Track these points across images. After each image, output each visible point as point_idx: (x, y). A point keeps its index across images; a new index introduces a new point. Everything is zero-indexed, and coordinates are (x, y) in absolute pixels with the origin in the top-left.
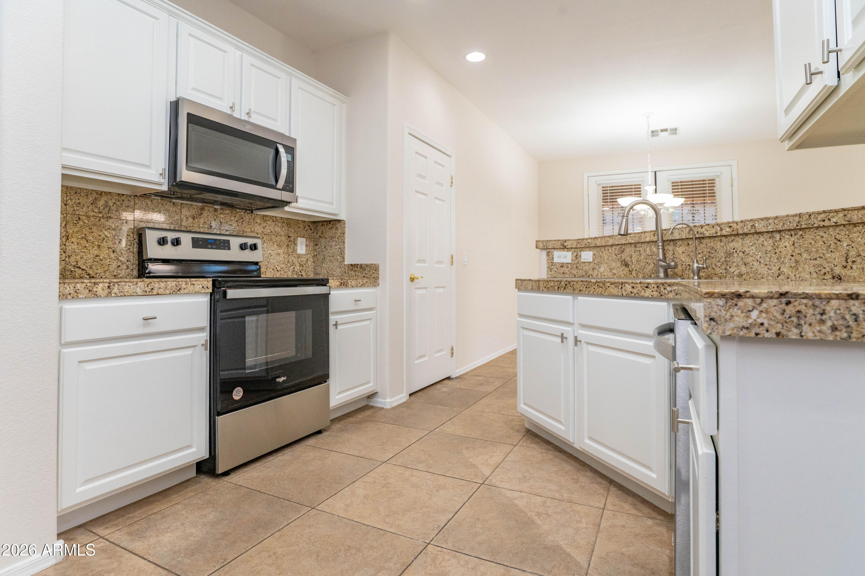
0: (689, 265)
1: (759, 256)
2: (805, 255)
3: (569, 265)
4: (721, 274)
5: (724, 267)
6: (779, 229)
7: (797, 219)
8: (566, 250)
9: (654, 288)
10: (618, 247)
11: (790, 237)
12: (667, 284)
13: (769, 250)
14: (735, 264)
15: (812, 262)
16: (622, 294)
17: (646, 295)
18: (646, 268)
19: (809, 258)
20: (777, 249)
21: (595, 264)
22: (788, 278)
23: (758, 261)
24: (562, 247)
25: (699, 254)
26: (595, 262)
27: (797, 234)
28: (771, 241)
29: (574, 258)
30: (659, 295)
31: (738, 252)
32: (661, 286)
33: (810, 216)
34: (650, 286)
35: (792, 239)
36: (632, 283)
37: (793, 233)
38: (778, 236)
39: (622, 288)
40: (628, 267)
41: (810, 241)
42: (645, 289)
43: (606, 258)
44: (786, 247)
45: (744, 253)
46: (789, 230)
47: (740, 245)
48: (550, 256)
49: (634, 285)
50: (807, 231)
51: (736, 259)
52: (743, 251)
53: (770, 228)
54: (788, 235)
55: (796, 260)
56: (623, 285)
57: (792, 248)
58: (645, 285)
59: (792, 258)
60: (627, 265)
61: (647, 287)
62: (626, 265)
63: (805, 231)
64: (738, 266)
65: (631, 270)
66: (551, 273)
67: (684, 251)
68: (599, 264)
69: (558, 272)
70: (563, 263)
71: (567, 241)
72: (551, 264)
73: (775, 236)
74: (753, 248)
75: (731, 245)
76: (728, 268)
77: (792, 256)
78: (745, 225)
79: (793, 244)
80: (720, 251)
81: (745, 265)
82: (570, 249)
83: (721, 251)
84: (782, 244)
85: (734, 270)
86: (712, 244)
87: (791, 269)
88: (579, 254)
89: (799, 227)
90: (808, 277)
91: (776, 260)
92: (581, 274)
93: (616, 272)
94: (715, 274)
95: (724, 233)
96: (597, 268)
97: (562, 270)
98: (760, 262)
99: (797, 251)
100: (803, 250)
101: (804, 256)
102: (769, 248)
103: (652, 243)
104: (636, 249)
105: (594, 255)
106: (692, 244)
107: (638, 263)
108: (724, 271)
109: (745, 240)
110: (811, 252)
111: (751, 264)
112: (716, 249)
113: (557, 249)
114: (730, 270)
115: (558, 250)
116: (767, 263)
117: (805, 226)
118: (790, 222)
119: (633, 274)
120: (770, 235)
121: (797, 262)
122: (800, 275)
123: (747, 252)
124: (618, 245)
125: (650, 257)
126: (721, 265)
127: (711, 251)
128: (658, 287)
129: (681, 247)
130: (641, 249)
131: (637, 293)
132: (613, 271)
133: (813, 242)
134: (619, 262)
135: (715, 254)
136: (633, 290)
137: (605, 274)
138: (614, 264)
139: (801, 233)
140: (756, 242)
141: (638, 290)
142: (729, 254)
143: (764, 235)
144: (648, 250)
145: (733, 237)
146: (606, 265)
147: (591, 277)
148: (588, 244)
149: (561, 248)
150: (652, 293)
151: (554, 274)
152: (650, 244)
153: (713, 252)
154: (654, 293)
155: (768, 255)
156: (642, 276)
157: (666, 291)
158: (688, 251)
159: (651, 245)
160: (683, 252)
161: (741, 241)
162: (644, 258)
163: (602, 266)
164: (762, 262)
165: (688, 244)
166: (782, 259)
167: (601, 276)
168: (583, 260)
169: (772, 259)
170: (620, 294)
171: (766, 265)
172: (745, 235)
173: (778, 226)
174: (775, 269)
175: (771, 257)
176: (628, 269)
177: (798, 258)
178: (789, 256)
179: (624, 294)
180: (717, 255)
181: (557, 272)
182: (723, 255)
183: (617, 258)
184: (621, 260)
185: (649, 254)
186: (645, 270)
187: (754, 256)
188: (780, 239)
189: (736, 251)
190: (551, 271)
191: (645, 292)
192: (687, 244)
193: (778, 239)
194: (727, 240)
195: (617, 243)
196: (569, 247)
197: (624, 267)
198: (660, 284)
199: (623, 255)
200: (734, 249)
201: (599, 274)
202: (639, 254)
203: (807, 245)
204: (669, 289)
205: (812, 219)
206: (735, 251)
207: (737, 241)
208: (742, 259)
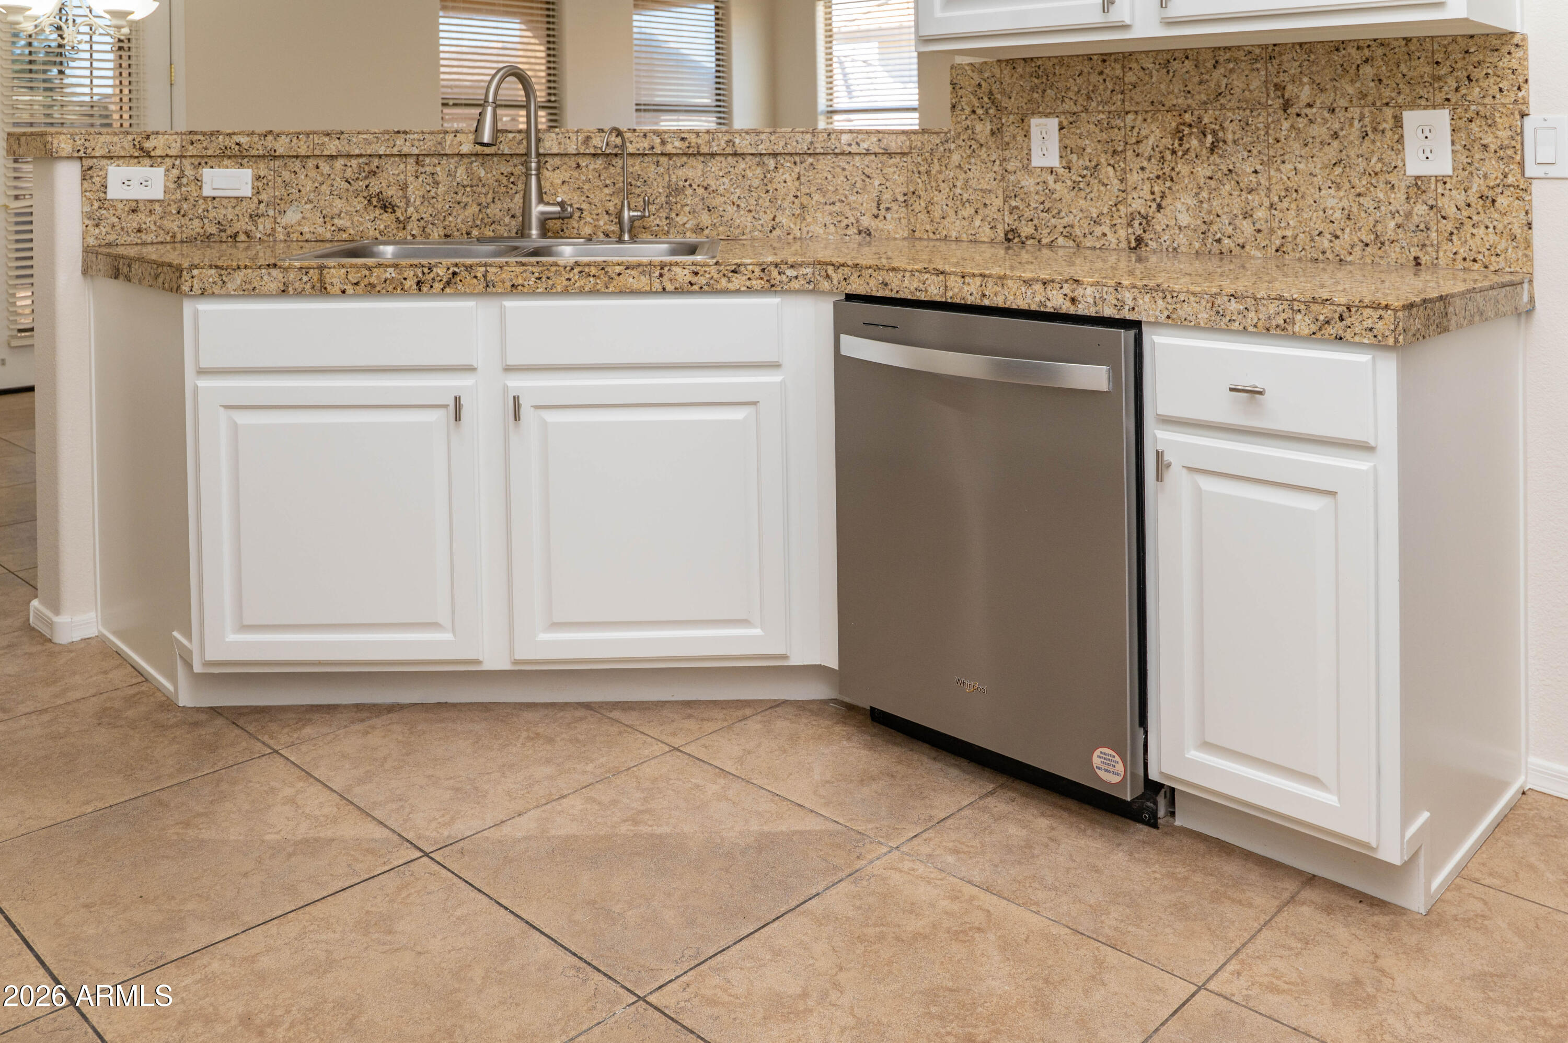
0: (580, 209)
1: (737, 195)
2: (817, 197)
3: (157, 206)
4: (656, 228)
5: (664, 215)
6: (778, 152)
7: (808, 137)
8: (147, 161)
9: (753, 272)
10: (354, 162)
11: (793, 166)
12: (786, 263)
13: (755, 185)
14: (687, 209)
15: (827, 207)
16: (664, 289)
17: (731, 286)
18: (455, 213)
19: (823, 201)
20: (769, 185)
21: (260, 202)
22: (789, 234)
23: (734, 204)
24: (136, 154)
25: (606, 186)
26: (264, 197)
27: (805, 161)
28: (759, 171)
29: (172, 186)
30: (768, 285)
31: (695, 186)
32: (772, 268)
33: (829, 135)
34: (742, 269)
35: (797, 170)
36: (693, 264)
37: (797, 159)
38: (771, 163)
39: (661, 275)
40: (394, 212)
41: (825, 175)
42: (731, 274)
43: (309, 186)
44: (785, 182)
45: (706, 189)
46: (791, 154)
47: (700, 173)
48: (96, 179)
49: (699, 268)
50: (821, 157)
51: (689, 199)
52: (705, 185)
53: (762, 149)
54: (790, 162)
55: (802, 204)
56: (666, 269)
57: (797, 183)
58: (728, 268)
59: (796, 201)
60: (387, 206)
61: (734, 271)
62: (384, 208)
63: (817, 157)
64: (694, 212)
65: (402, 218)
66: (97, 231)
67: (567, 179)
68: (280, 205)
69: (122, 229)
70: (137, 201)
71: (152, 137)
72: (96, 204)
73: (766, 162)
74: (724, 179)
75: (681, 173)
76: (673, 215)
77: (796, 197)
78: (713, 139)
79: (798, 178)
80: (655, 184)
81: (709, 211)
82: (159, 160)
83: (658, 183)
84: (779, 177)
85: (685, 219)
86: (637, 168)
87: (793, 218)
88: (189, 172)
89: (811, 151)
90: (821, 231)
91: (768, 204)
92: (199, 230)
93: (348, 224)
94: (644, 228)
95: (669, 148)
96: (271, 213)
97: (133, 222)
98: (738, 206)
99: (804, 190)
100: (813, 189)
101: (815, 198)
102: (756, 182)
103: (473, 159)
104: (421, 169)
105: (259, 178)
106: (587, 166)
107: (426, 203)
108: (665, 222)
109: (710, 164)
110: (828, 191)
111: (721, 209)
112: (646, 178)
113: (119, 157)
114: (678, 219)
115: (121, 162)
116: (752, 208)
117: (822, 151)
118: (797, 141)
119: (409, 228)
120: (758, 159)
121: (803, 207)
122: (808, 228)
123: (714, 188)
124: (360, 156)
125: (468, 189)
126: (658, 210)
127: (633, 182)
128: (763, 270)
129: (558, 171)
130: (438, 169)
131: (708, 284)
132: (336, 221)
133: (830, 177)
134: (360, 199)
135: (645, 188)
136: (694, 279)
137: (306, 229)
138: (338, 204)
139: (810, 160)
140: (732, 169)
141: (712, 278)
142: (675, 191)
143: (747, 160)
144: (461, 174)
145: (685, 159)
146: (309, 206)
147: (242, 237)
148: (237, 148)
149: (131, 157)
150: (748, 283)
151: (107, 233)
152: (466, 160)
153: (639, 184)
154: (754, 282)
155: (753, 194)
156: (442, 233)
157: (784, 277)
158: (577, 179)
159: (471, 163)
160: (563, 182)
161: (700, 166)
162: (447, 192)
163: (293, 208)
164: (743, 205)
165: (578, 166)
166: (779, 202)
167: (288, 234)
168: (207, 191)
169: (761, 201)
170: (657, 286)
171: (750, 211)
172: (708, 157)
173: (776, 147)
174: (766, 219)
175: (759, 197)
176: (393, 217)
177: (805, 200)
178: (790, 198)
179: (670, 287)
180: (650, 191)
181: (118, 228)
182: (661, 191)
183: (351, 189)
184: (365, 194)
185: (465, 183)
186: (451, 219)
187: (727, 195)
188: (776, 168)
189: (690, 185)
190: (97, 226)
191: (729, 281)
192: (574, 165)
193: (772, 167)
194: (671, 162)
195: (357, 152)
196: (158, 152)
197: (378, 211)
198: (768, 265)
199: (373, 181)
200: (686, 181)
201: (279, 229)
202: (430, 180)
203: (820, 181)
204: (791, 273)
205: (833, 140)
206: (688, 183)
207: (692, 167)
208: (703, 199)
